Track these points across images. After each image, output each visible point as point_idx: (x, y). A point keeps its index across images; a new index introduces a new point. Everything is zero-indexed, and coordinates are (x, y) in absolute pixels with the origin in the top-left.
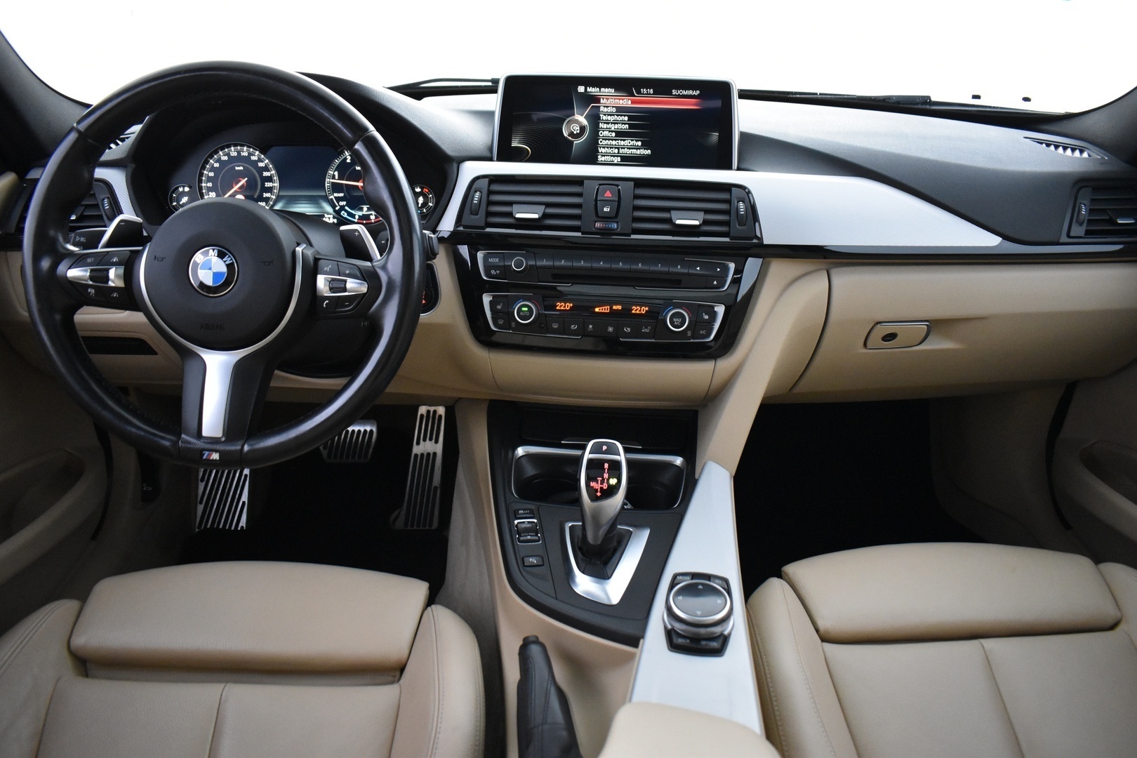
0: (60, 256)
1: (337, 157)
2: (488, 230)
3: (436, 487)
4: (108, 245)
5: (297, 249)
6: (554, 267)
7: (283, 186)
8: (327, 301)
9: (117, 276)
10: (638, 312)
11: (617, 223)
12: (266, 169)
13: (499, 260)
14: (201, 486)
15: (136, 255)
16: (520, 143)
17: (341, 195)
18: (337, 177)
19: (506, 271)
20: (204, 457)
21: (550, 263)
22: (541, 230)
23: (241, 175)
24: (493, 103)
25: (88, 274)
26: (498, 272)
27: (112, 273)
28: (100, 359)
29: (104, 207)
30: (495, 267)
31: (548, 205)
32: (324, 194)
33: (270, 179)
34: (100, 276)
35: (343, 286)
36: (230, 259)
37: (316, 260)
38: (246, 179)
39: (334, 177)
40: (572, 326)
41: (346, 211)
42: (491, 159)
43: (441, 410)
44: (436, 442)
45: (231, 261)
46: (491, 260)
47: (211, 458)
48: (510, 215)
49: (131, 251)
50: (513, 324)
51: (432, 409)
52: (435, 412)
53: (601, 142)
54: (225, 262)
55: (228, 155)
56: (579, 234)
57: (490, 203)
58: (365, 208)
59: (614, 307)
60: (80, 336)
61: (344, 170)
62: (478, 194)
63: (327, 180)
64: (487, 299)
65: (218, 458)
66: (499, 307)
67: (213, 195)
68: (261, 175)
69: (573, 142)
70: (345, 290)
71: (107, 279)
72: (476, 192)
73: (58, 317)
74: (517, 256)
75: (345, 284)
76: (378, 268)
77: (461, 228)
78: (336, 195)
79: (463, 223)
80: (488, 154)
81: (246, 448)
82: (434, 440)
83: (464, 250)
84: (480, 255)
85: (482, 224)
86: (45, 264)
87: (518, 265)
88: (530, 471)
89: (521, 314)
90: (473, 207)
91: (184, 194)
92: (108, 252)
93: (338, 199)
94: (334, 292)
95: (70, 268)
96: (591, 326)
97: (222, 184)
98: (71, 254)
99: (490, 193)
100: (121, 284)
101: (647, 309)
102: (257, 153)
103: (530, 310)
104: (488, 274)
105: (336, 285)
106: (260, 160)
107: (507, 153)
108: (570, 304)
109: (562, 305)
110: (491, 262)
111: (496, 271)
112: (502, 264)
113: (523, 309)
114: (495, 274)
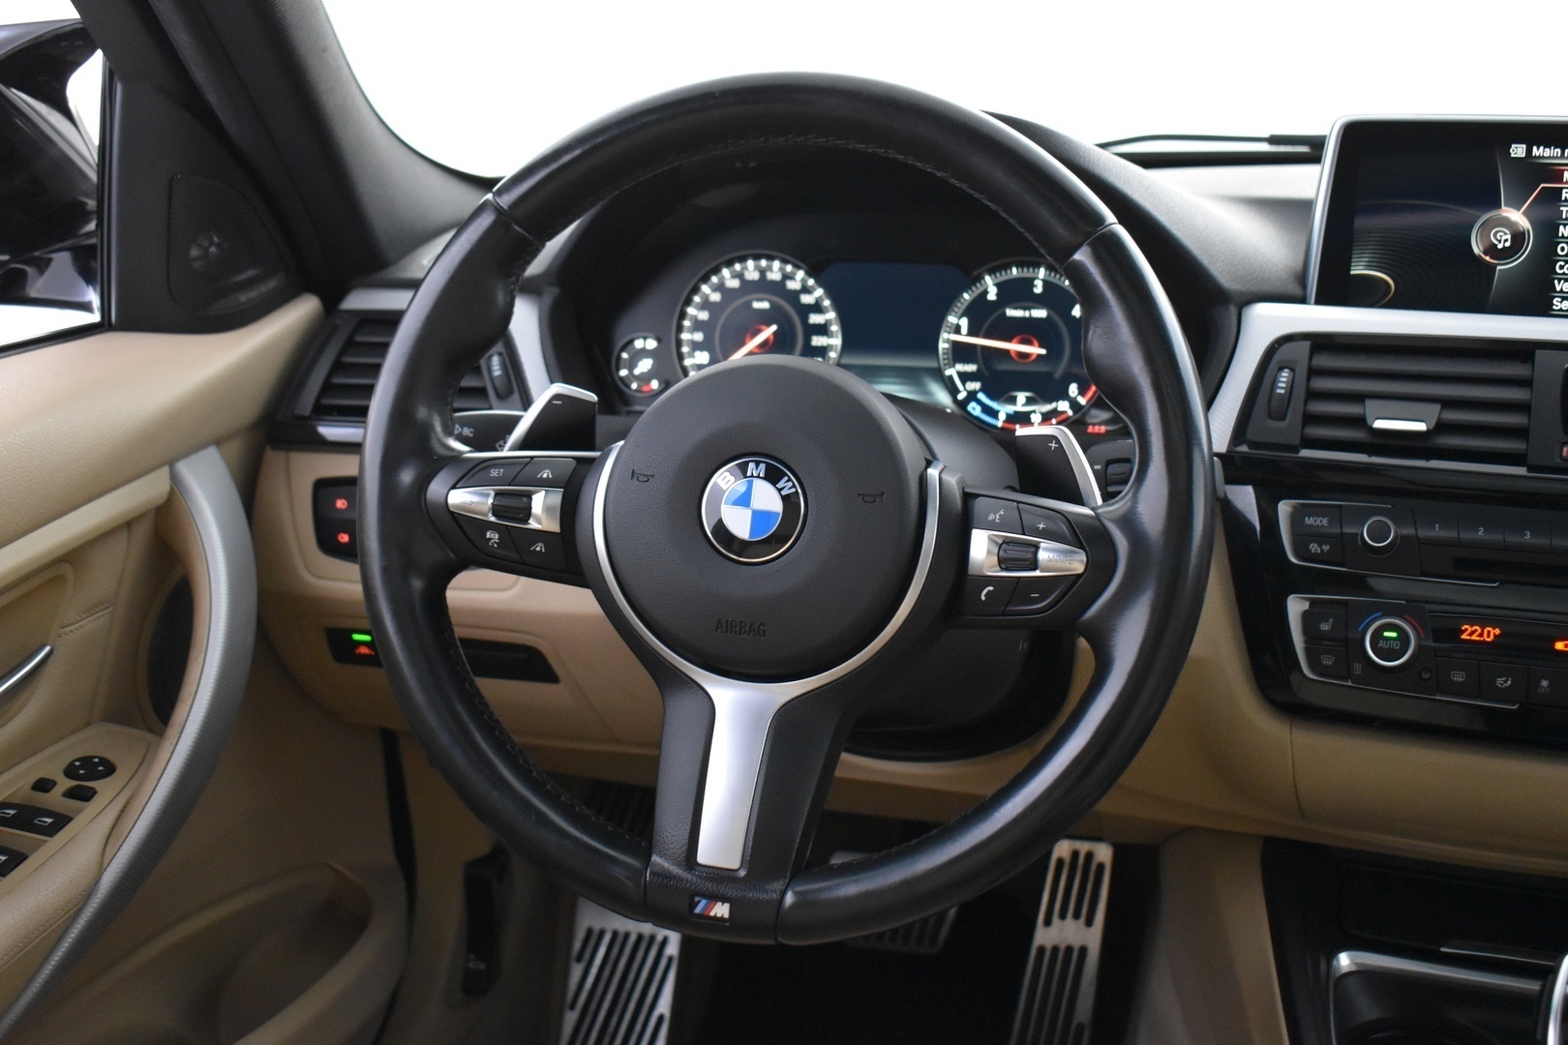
0: (435, 462)
1: (967, 288)
2: (1305, 453)
3: (1080, 1027)
4: (525, 443)
5: (930, 471)
6: (1458, 544)
7: (847, 346)
8: (991, 588)
9: (547, 509)
12: (817, 308)
13: (1329, 522)
14: (576, 971)
15: (589, 467)
16: (1369, 267)
17: (971, 368)
18: (964, 329)
19: (1346, 547)
20: (698, 910)
21: (1449, 534)
22: (1428, 458)
23: (765, 318)
24: (1311, 183)
25: (490, 501)
26: (1326, 548)
27: (539, 501)
28: (496, 690)
29: (490, 371)
30: (1320, 537)
31: (1447, 403)
32: (932, 364)
33: (823, 330)
34: (512, 507)
35: (1030, 556)
36: (790, 484)
37: (968, 497)
38: (774, 328)
39: (957, 330)
40: (1500, 681)
41: (979, 402)
42: (1303, 300)
43: (1104, 853)
44: (1089, 922)
45: (794, 490)
46: (1309, 521)
47: (712, 914)
48: (1361, 422)
49: (577, 459)
50: (1358, 668)
51: (1084, 847)
52: (1089, 856)
53: (1561, 267)
54: (780, 490)
55: (740, 276)
56: (1522, 471)
57: (1312, 395)
58: (1021, 397)
60: (457, 635)
61: (983, 317)
62: (1285, 375)
63: (944, 335)
64: (1296, 607)
65: (726, 916)
66: (1325, 627)
67: (702, 357)
68: (804, 319)
69: (1494, 267)
70: (1034, 565)
71: (527, 513)
72: (1281, 369)
73: (417, 584)
74: (1375, 515)
75: (1035, 553)
76: (1108, 520)
77: (1244, 448)
78: (960, 367)
79: (1250, 435)
80: (1297, 291)
81: (789, 898)
82: (1082, 919)
83: (1245, 498)
84: (1284, 508)
85: (1297, 441)
86: (407, 477)
87: (1378, 533)
88: (1367, 1010)
89: (1381, 644)
90: (1274, 403)
91: (644, 353)
92: (532, 458)
93: (965, 377)
94: (1007, 569)
95: (454, 487)
96: (1545, 683)
97: (724, 336)
98: (455, 458)
99: (1313, 372)
100: (554, 526)
102: (800, 274)
103: (1403, 637)
104: (1301, 552)
105: (1014, 552)
106: (806, 290)
107: (1337, 289)
108: (1494, 629)
109: (1476, 630)
110: (1311, 526)
111: (1320, 546)
112: (1339, 531)
113: (1386, 634)
114: (1319, 552)
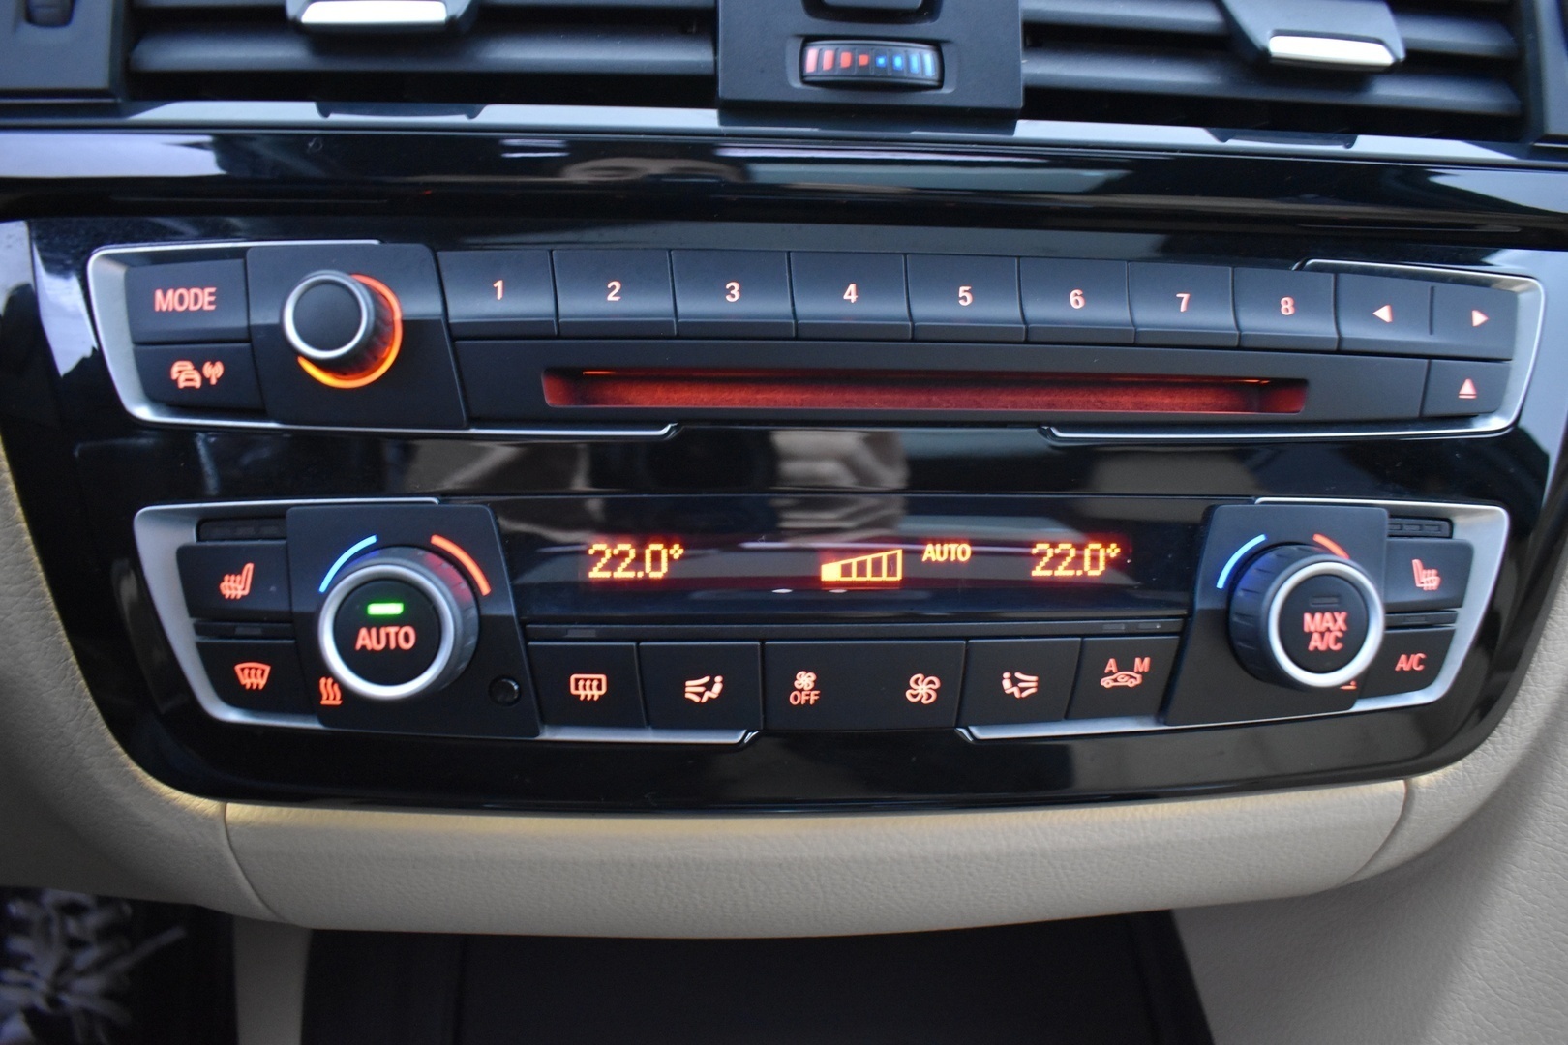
6: (557, 330)
10: (1062, 572)
11: (936, 45)
13: (219, 299)
19: (253, 361)
21: (534, 305)
26: (214, 371)
30: (198, 344)
46: (166, 301)
56: (702, 120)
59: (932, 553)
64: (158, 540)
66: (235, 587)
74: (313, 268)
84: (103, 271)
89: (366, 640)
101: (1114, 551)
103: (422, 613)
104: (159, 390)
108: (668, 546)
109: (623, 555)
110: (172, 314)
111: (199, 368)
112: (243, 323)
113: (376, 609)
114: (198, 384)
